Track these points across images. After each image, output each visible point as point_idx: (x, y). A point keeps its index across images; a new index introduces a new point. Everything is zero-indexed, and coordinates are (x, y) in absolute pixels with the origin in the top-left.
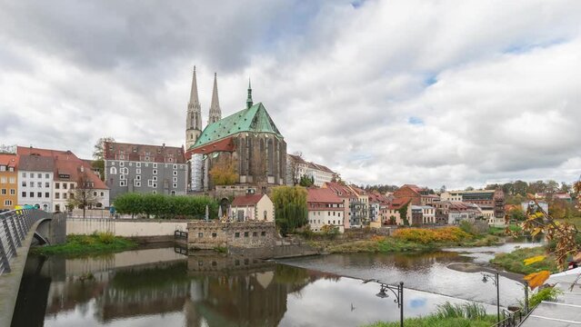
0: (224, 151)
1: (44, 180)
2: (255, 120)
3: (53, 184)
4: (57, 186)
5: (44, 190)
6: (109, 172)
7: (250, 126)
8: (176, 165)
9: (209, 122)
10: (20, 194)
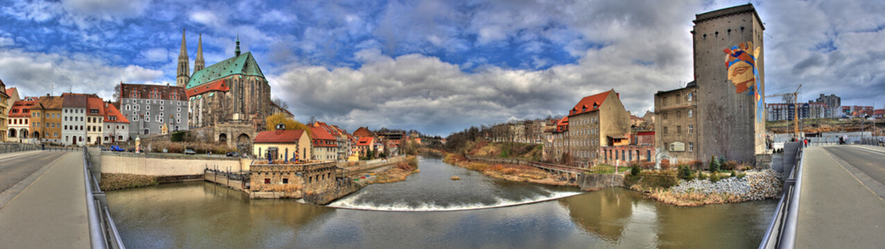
0: (218, 91)
1: (79, 115)
2: (246, 65)
3: (85, 118)
4: (89, 120)
5: (79, 123)
6: (124, 108)
7: (243, 70)
8: (180, 102)
9: (195, 70)
10: (63, 127)
